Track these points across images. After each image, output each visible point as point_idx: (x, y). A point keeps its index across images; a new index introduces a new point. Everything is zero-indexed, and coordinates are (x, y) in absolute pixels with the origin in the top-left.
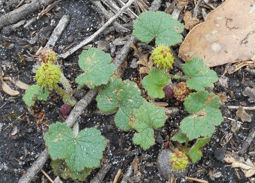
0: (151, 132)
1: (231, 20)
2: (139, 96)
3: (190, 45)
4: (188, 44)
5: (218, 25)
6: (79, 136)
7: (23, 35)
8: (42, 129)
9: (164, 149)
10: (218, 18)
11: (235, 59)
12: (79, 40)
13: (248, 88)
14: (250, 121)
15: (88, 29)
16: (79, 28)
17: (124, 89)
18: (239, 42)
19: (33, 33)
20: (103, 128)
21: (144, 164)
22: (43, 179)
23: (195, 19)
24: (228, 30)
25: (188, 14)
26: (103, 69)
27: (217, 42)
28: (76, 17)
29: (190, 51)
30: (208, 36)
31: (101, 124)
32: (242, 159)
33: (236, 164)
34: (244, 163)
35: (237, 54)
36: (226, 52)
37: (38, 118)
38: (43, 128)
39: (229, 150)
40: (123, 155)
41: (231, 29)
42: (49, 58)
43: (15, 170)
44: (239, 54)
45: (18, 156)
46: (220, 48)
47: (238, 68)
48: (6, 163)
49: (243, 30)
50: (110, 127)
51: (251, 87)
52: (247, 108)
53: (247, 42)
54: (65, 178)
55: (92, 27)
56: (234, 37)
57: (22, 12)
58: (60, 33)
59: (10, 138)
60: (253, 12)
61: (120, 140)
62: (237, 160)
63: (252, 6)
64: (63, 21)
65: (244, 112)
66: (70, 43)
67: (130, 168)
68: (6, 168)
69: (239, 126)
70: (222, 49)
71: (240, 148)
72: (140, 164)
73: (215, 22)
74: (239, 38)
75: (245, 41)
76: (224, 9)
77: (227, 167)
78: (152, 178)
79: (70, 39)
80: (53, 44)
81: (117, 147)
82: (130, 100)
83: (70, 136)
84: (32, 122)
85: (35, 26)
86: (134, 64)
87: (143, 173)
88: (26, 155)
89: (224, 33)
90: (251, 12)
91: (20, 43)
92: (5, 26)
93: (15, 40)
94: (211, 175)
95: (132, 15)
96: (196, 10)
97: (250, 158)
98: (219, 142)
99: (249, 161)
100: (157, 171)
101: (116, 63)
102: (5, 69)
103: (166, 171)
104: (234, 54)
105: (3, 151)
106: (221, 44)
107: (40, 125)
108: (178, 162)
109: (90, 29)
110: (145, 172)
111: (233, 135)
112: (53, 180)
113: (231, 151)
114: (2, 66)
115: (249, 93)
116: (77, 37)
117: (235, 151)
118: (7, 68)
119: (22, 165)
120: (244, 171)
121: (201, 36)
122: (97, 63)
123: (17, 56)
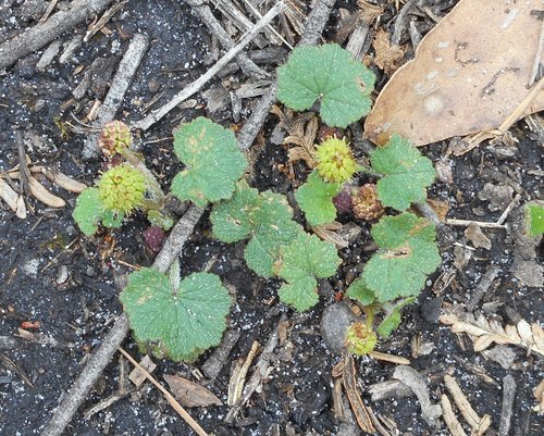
0: (312, 284)
1: (465, 45)
2: (290, 222)
3: (386, 111)
4: (382, 109)
5: (440, 60)
6: (182, 290)
7: (57, 73)
8: (111, 268)
9: (333, 302)
10: (441, 45)
11: (467, 128)
12: (171, 88)
13: (489, 184)
14: (489, 247)
15: (187, 65)
16: (168, 64)
17: (262, 208)
18: (477, 91)
19: (79, 69)
20: (223, 263)
21: (298, 330)
22: (121, 361)
23: (395, 48)
24: (458, 66)
25: (382, 37)
26: (222, 164)
27: (435, 93)
28: (161, 35)
29: (384, 121)
30: (419, 85)
31: (219, 257)
32: (470, 317)
33: (459, 327)
34: (473, 324)
35: (473, 116)
36: (453, 114)
37: (103, 248)
38: (114, 266)
39: (448, 301)
40: (260, 313)
41: (463, 64)
42: (120, 143)
43: (71, 345)
44: (477, 116)
45: (72, 319)
46: (441, 106)
47: (473, 143)
48: (52, 332)
49: (488, 65)
50: (235, 263)
51: (495, 183)
52: (483, 224)
53: (493, 91)
54: (159, 357)
55: (195, 61)
56: (470, 81)
57: (54, 29)
58: (131, 72)
59: (56, 288)
60: (509, 25)
61: (254, 285)
62: (462, 319)
63: (507, 12)
64: (137, 47)
65: (479, 231)
66: (153, 94)
67: (274, 337)
68: (54, 342)
69: (468, 257)
70: (444, 108)
71: (468, 296)
72: (292, 328)
73: (435, 55)
74: (478, 83)
75: (489, 90)
76: (452, 24)
77: (443, 330)
78: (312, 354)
79: (152, 85)
80: (121, 97)
81: (249, 296)
82: (274, 226)
83: (165, 290)
84: (92, 254)
85: (82, 54)
86: (277, 137)
87: (296, 344)
88: (87, 317)
89: (451, 75)
90: (505, 25)
91: (56, 95)
92: (23, 58)
93: (46, 89)
94: (415, 350)
95: (272, 37)
96: (399, 27)
97: (485, 314)
98: (432, 286)
99: (482, 319)
100: (321, 339)
101: (245, 141)
102: (31, 149)
103: (337, 343)
104: (467, 117)
105: (44, 311)
106: (444, 97)
107: (107, 260)
108: (358, 346)
109: (191, 64)
110: (300, 341)
111: (458, 272)
112: (138, 362)
113: (452, 303)
114: (26, 143)
115: (491, 194)
116: (166, 83)
117: (459, 302)
118: (35, 148)
119: (82, 335)
120: (473, 339)
121: (406, 88)
122: (210, 149)
123: (53, 124)
